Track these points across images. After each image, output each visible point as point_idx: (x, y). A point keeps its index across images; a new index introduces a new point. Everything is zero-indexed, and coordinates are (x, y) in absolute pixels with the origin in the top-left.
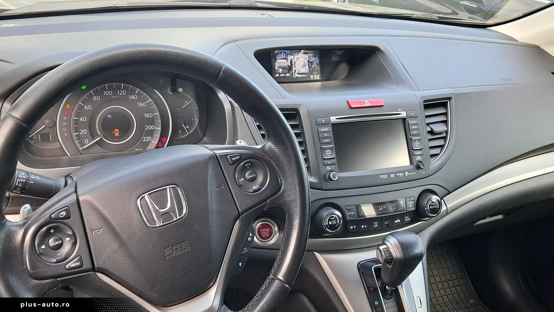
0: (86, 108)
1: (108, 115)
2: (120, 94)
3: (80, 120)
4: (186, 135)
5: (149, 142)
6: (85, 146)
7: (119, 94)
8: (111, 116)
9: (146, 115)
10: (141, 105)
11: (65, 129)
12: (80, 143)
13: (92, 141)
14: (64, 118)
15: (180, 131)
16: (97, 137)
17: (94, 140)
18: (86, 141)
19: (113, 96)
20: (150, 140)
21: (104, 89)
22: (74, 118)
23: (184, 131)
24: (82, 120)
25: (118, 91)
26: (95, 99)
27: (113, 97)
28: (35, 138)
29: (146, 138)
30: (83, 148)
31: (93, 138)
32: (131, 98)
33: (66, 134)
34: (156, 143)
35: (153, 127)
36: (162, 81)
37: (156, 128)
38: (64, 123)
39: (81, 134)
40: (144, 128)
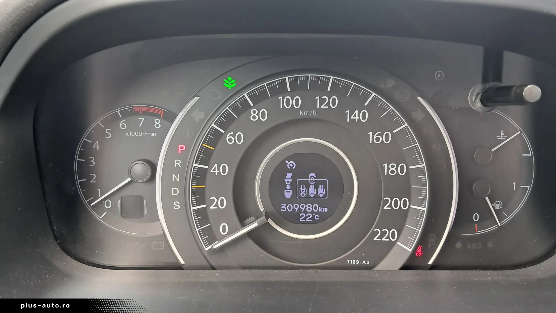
0: (230, 140)
1: (287, 162)
2: (322, 107)
3: (212, 171)
4: (493, 228)
5: (391, 245)
6: (220, 240)
7: (320, 106)
8: (294, 163)
9: (388, 169)
10: (378, 139)
11: (175, 191)
12: (204, 232)
13: (238, 230)
14: (176, 163)
15: (476, 216)
16: (252, 219)
17: (243, 225)
18: (223, 227)
19: (303, 111)
20: (393, 238)
21: (281, 90)
22: (194, 165)
23: (486, 216)
24: (217, 172)
25: (318, 98)
26: (254, 117)
27: (301, 113)
28: (108, 206)
29: (383, 234)
30: (210, 247)
31: (243, 221)
32: (352, 118)
33: (177, 206)
34: (410, 250)
35: (405, 202)
36: (439, 75)
37: (412, 206)
38: (174, 175)
39: (211, 207)
40: (378, 202)
